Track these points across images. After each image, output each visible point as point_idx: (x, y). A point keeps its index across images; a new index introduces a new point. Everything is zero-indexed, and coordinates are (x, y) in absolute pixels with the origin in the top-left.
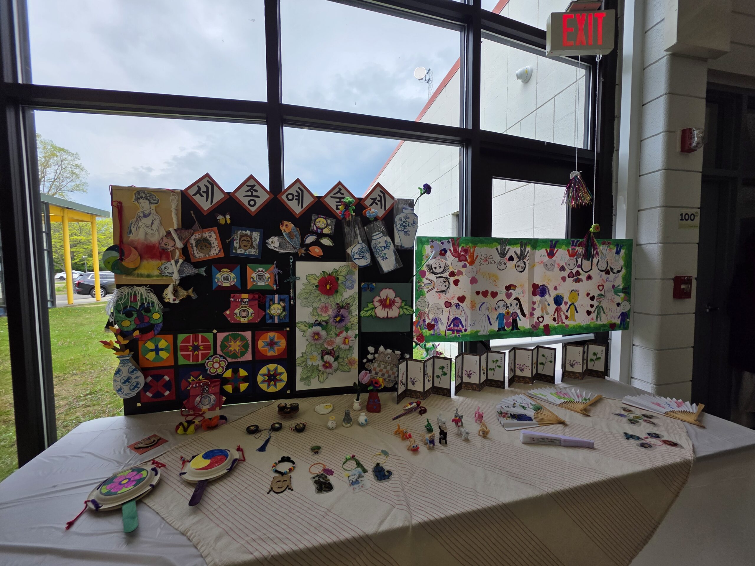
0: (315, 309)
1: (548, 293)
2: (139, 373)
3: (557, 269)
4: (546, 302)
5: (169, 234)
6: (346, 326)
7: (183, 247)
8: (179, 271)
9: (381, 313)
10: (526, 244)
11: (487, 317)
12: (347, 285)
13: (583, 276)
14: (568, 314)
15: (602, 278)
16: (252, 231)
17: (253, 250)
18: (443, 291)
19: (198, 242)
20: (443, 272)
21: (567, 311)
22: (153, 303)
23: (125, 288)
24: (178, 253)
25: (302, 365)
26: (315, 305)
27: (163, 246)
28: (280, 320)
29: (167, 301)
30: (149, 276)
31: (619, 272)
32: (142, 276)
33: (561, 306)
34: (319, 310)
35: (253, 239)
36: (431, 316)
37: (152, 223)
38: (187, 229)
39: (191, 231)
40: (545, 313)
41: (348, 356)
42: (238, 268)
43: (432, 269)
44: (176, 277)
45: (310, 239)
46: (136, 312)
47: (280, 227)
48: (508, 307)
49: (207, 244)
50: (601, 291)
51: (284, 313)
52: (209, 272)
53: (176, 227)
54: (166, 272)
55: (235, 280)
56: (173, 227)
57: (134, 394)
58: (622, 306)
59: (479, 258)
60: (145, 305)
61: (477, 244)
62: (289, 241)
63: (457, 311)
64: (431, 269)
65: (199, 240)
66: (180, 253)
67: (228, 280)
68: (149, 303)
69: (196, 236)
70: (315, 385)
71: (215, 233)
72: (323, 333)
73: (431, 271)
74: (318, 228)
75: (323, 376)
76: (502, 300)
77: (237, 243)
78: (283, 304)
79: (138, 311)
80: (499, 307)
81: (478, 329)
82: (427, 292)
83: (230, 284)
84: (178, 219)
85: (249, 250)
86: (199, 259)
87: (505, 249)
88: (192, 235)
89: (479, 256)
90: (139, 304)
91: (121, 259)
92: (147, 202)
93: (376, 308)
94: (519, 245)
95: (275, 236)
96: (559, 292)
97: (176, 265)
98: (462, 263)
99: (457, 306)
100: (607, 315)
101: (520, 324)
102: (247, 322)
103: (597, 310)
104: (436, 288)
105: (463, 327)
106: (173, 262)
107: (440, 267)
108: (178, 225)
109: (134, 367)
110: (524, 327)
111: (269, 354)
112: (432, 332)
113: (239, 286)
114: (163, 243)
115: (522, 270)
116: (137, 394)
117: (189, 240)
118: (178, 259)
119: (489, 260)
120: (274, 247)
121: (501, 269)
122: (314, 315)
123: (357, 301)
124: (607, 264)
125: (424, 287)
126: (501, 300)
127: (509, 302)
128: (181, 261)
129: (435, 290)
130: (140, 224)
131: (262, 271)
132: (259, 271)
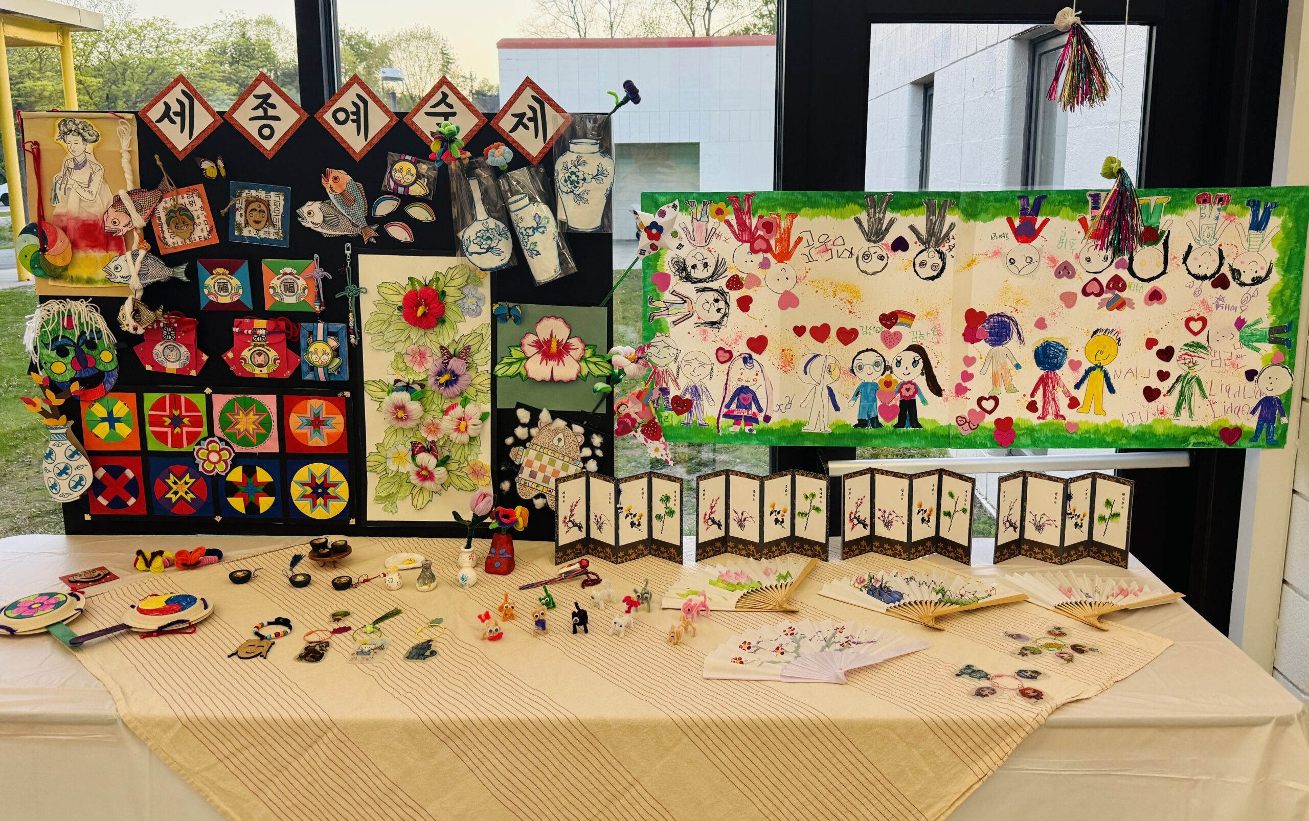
0: (399, 355)
1: (1015, 335)
2: (83, 460)
3: (1047, 272)
4: (1008, 361)
5: (118, 201)
6: (465, 394)
7: (144, 224)
8: (139, 275)
9: (538, 369)
10: (943, 207)
11: (826, 391)
12: (466, 306)
13: (1136, 292)
14: (1079, 394)
15: (1201, 298)
16: (268, 191)
17: (272, 230)
18: (712, 324)
19: (170, 214)
20: (712, 277)
21: (1077, 386)
22: (99, 332)
23: (52, 302)
24: (136, 237)
25: (378, 470)
26: (400, 347)
27: (109, 226)
28: (329, 374)
29: (125, 329)
30: (89, 281)
31: (1257, 281)
32: (79, 280)
33: (1057, 372)
34: (408, 359)
35: (272, 208)
36: (683, 382)
37: (90, 180)
38: (149, 190)
39: (157, 193)
40: (1003, 388)
41: (470, 458)
42: (245, 266)
43: (685, 269)
44: (136, 283)
45: (385, 207)
46: (73, 348)
47: (323, 181)
48: (887, 368)
49: (187, 219)
50: (1195, 334)
51: (337, 361)
52: (192, 273)
53: (130, 187)
54: (118, 274)
55: (241, 291)
56: (126, 188)
57: (76, 496)
58: (1263, 379)
59: (804, 243)
60: (87, 335)
61: (799, 209)
62: (343, 212)
63: (746, 372)
64: (682, 268)
65: (171, 211)
66: (139, 235)
67: (226, 290)
68: (92, 331)
69: (166, 203)
70: (405, 513)
71: (200, 196)
72: (414, 407)
73: (684, 274)
74: (397, 184)
75: (421, 495)
76: (872, 350)
77: (241, 216)
78: (333, 342)
79: (77, 347)
80: (860, 368)
81: (802, 419)
82: (675, 323)
83: (232, 298)
84: (133, 171)
85: (267, 229)
86: (175, 248)
87: (880, 220)
88: (160, 201)
89: (804, 241)
90: (77, 333)
91: (43, 250)
92: (80, 138)
93: (528, 358)
94: (924, 209)
95: (315, 200)
96: (1052, 334)
97: (134, 261)
98: (760, 257)
99: (747, 360)
100: (1212, 404)
101: (923, 413)
102: (266, 376)
103: (1178, 387)
104: (695, 316)
105: (760, 409)
106: (128, 255)
107: (706, 265)
108: (134, 182)
109: (74, 449)
110: (934, 421)
111: (311, 443)
112: (684, 417)
113: (249, 304)
114: (109, 220)
115: (935, 273)
116: (82, 496)
117: (154, 210)
118: (138, 250)
119: (834, 249)
120: (313, 223)
121: (870, 271)
122: (398, 369)
123: (488, 341)
124: (1221, 257)
125: (666, 312)
126: (867, 350)
127: (890, 356)
128: (142, 253)
129: (694, 319)
130: (71, 182)
131: (291, 274)
132: (285, 274)
